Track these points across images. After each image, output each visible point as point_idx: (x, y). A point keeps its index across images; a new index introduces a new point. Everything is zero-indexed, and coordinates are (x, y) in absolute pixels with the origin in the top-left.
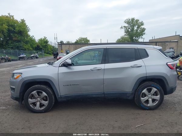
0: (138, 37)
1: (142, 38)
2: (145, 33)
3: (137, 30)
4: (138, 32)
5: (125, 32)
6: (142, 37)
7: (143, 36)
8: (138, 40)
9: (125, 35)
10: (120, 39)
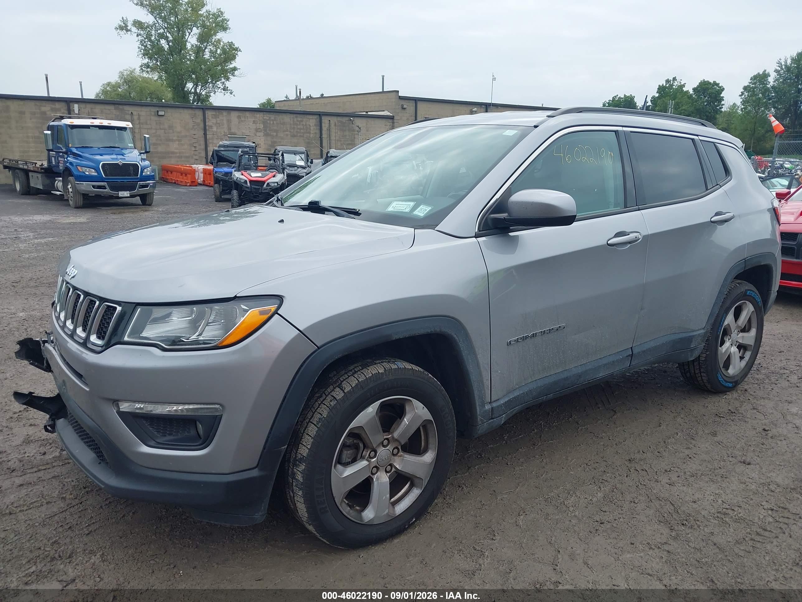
0: (207, 82)
1: (225, 89)
2: (235, 69)
3: (199, 51)
4: (205, 61)
5: (146, 54)
6: (228, 84)
7: (228, 79)
8: (208, 97)
9: (148, 66)
10: (117, 85)
